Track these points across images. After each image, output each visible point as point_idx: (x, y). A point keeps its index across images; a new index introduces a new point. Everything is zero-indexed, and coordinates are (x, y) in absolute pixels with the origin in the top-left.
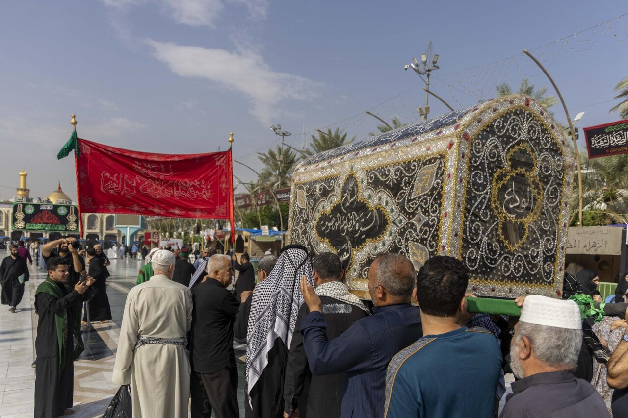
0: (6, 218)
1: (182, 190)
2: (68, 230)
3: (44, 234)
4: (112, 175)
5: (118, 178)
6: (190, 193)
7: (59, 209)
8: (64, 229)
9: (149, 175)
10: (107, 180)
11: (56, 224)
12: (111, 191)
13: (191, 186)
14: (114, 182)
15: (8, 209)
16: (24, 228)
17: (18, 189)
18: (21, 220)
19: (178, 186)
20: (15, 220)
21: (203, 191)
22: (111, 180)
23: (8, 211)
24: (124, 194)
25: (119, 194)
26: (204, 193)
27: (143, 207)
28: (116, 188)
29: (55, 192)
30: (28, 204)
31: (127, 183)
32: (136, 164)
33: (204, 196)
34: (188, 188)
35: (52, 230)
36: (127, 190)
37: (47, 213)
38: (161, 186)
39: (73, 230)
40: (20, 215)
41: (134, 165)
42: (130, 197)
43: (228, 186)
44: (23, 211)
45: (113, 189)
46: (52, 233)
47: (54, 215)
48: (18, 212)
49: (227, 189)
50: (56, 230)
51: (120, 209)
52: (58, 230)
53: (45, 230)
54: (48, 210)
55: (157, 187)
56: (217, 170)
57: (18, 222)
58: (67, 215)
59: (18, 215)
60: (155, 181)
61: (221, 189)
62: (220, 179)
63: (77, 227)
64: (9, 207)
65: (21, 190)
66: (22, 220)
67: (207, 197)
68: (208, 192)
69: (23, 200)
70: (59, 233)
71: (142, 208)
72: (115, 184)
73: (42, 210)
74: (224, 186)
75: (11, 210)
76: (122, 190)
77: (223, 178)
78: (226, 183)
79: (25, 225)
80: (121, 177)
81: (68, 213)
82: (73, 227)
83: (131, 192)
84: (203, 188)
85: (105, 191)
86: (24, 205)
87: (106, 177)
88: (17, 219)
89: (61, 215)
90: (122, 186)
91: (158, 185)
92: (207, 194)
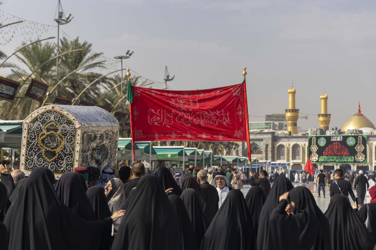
0: (302, 152)
1: (206, 119)
2: (356, 162)
3: (335, 166)
4: (156, 111)
5: (160, 113)
6: (213, 121)
7: (348, 139)
8: (353, 161)
9: (181, 109)
10: (152, 115)
11: (346, 156)
12: (156, 123)
13: (214, 116)
14: (157, 116)
15: (304, 143)
16: (318, 161)
17: (319, 115)
18: (315, 154)
19: (203, 116)
20: (310, 153)
21: (223, 119)
22: (155, 114)
23: (305, 144)
24: (165, 125)
25: (161, 124)
26: (225, 121)
27: (180, 134)
28: (159, 120)
29: (354, 115)
30: (321, 137)
31: (167, 115)
32: (172, 101)
33: (224, 123)
34: (211, 117)
35: (342, 162)
36: (167, 121)
37: (338, 145)
38: (191, 116)
39: (361, 161)
40: (314, 149)
41: (170, 102)
42: (169, 127)
43: (243, 113)
44: (317, 144)
45: (157, 121)
46: (342, 165)
47: (343, 146)
48: (312, 145)
49: (243, 115)
50: (346, 162)
51: (162, 137)
52: (348, 162)
53: (336, 162)
54: (338, 142)
55: (188, 118)
56: (234, 99)
57: (313, 155)
58: (355, 145)
59: (313, 148)
60: (186, 113)
61: (238, 116)
62: (237, 108)
63: (366, 157)
64: (305, 141)
65: (322, 115)
66: (316, 152)
67: (226, 124)
68: (227, 119)
69: (318, 132)
70: (349, 165)
71: (178, 135)
72: (158, 117)
73: (333, 142)
74: (240, 113)
75: (307, 143)
76: (163, 122)
77: (239, 106)
78: (242, 110)
79: (319, 158)
80: (162, 112)
81: (356, 143)
82: (361, 158)
83: (170, 122)
84: (223, 116)
85: (151, 123)
86: (318, 138)
87: (152, 112)
88: (312, 152)
89: (350, 146)
90: (163, 118)
91: (188, 116)
92: (226, 122)
